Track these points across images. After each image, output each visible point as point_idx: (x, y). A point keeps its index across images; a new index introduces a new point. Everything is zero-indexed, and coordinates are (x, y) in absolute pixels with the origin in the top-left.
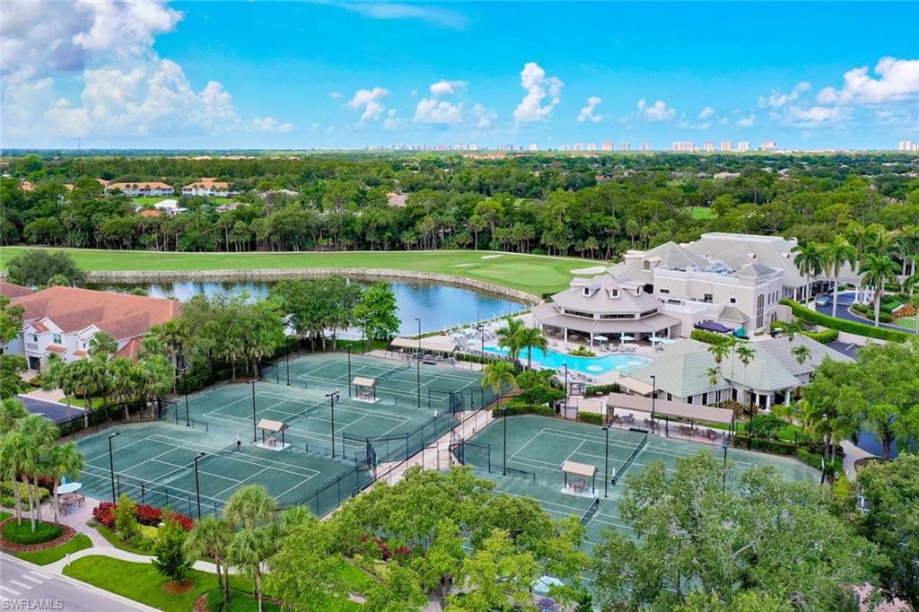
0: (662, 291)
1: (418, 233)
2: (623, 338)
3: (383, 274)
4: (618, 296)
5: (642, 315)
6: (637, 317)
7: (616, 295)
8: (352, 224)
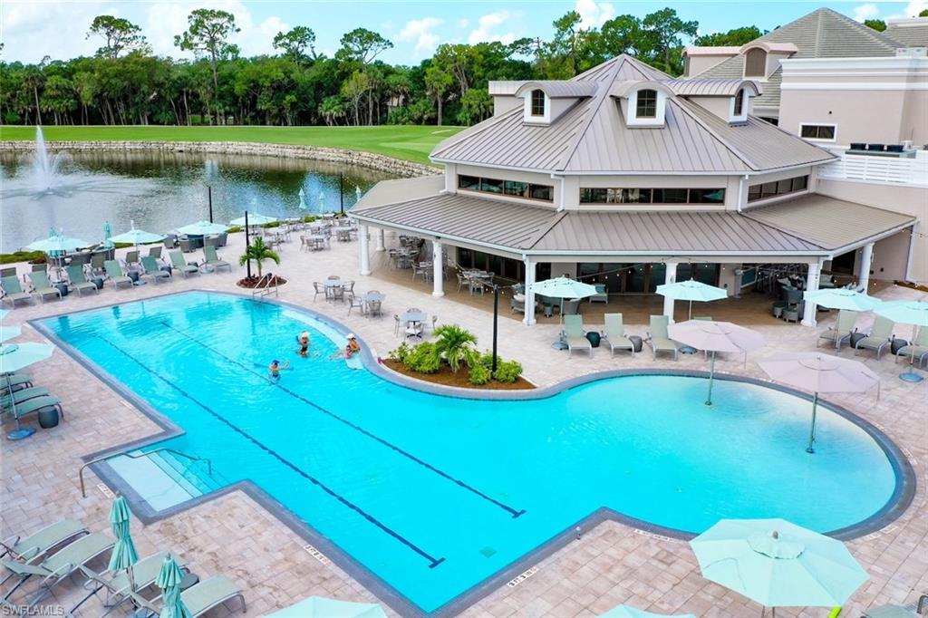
0: (809, 131)
1: (344, 100)
2: (672, 291)
3: (230, 150)
4: (659, 119)
5: (756, 193)
6: (736, 199)
7: (652, 113)
8: (231, 82)
